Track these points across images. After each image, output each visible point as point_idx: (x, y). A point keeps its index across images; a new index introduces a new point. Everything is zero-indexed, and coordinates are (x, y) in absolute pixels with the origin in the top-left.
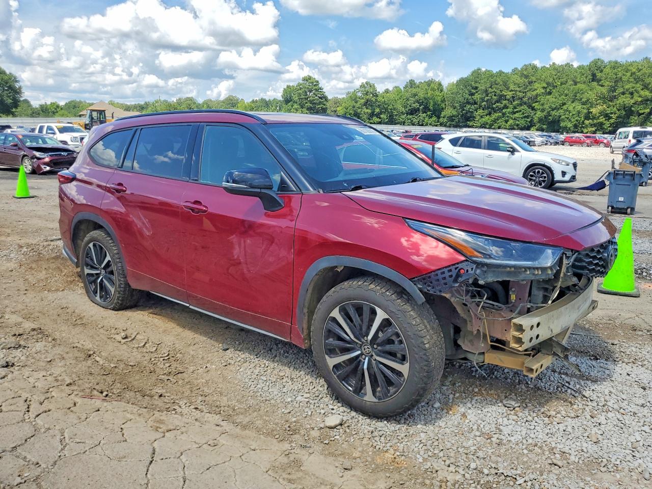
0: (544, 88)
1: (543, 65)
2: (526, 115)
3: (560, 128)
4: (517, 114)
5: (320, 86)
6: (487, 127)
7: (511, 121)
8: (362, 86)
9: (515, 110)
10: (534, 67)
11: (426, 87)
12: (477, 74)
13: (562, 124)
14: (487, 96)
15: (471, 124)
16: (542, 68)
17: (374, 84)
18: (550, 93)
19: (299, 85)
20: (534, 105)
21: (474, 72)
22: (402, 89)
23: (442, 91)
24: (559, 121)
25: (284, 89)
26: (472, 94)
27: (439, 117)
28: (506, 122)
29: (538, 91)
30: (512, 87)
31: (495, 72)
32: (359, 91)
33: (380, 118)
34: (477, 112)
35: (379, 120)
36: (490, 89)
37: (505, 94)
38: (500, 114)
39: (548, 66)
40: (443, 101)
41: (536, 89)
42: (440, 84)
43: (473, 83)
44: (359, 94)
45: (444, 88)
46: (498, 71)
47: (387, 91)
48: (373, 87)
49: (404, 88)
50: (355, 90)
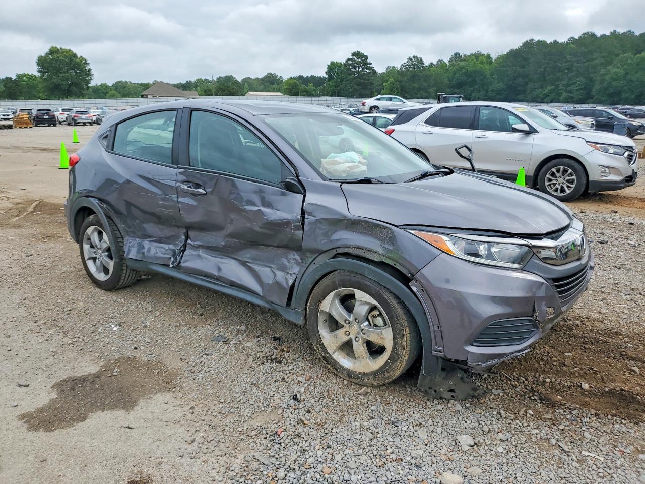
0: (604, 57)
1: (602, 34)
2: (583, 87)
3: (621, 99)
4: (572, 86)
5: (368, 61)
6: (539, 100)
7: (565, 95)
8: (410, 59)
9: (570, 82)
10: (593, 35)
11: (475, 60)
12: (528, 45)
13: (624, 96)
14: (540, 67)
15: (520, 97)
16: (602, 36)
17: (421, 59)
18: (610, 63)
19: (349, 60)
20: (591, 75)
21: (527, 42)
22: (448, 63)
23: (491, 63)
24: (620, 92)
25: (328, 65)
26: (523, 67)
27: (487, 91)
28: (560, 95)
29: (596, 61)
30: (568, 57)
31: (548, 42)
32: (406, 66)
33: (427, 92)
34: (527, 85)
35: (424, 94)
36: (543, 61)
37: (560, 65)
38: (553, 87)
39: (608, 34)
40: (492, 74)
41: (595, 59)
42: (489, 57)
43: (524, 55)
44: (406, 68)
45: (493, 61)
46: (552, 41)
47: (431, 64)
48: (420, 61)
49: (449, 61)
50: (402, 65)
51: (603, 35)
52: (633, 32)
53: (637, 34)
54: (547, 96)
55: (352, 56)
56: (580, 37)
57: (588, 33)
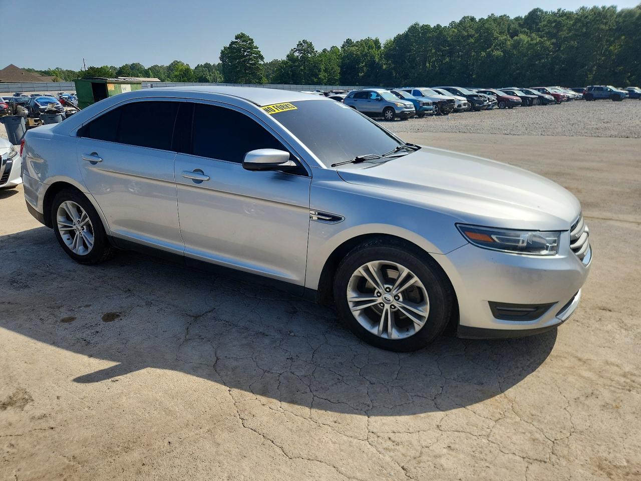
1: (480, 18)
5: (255, 44)
8: (300, 44)
10: (473, 19)
11: (364, 45)
12: (413, 29)
16: (480, 20)
17: (311, 43)
19: (233, 43)
21: (412, 27)
22: (340, 48)
23: (379, 47)
25: (222, 51)
31: (432, 26)
32: (296, 51)
39: (486, 18)
40: (381, 59)
42: (377, 42)
44: (296, 54)
45: (382, 45)
46: (435, 25)
47: (324, 51)
48: (310, 45)
49: (342, 47)
50: (292, 50)
51: (482, 19)
52: (508, 16)
53: (512, 17)
55: (236, 39)
56: (461, 22)
57: (468, 17)
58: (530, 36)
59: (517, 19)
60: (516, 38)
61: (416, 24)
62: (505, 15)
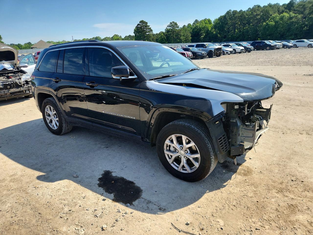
5: (148, 25)
8: (171, 23)
10: (259, 6)
11: (203, 22)
12: (228, 13)
19: (138, 25)
21: (228, 11)
28: (245, 37)
31: (238, 11)
32: (169, 27)
35: (178, 41)
39: (267, 5)
40: (212, 29)
42: (210, 20)
45: (212, 22)
47: (184, 26)
48: (176, 24)
49: (193, 24)
50: (167, 26)
51: (264, 6)
52: (279, 4)
53: (281, 4)
54: (239, 38)
55: (140, 23)
56: (253, 8)
57: (257, 5)
58: (289, 14)
59: (284, 5)
60: (282, 15)
61: (230, 10)
62: (277, 3)
